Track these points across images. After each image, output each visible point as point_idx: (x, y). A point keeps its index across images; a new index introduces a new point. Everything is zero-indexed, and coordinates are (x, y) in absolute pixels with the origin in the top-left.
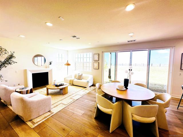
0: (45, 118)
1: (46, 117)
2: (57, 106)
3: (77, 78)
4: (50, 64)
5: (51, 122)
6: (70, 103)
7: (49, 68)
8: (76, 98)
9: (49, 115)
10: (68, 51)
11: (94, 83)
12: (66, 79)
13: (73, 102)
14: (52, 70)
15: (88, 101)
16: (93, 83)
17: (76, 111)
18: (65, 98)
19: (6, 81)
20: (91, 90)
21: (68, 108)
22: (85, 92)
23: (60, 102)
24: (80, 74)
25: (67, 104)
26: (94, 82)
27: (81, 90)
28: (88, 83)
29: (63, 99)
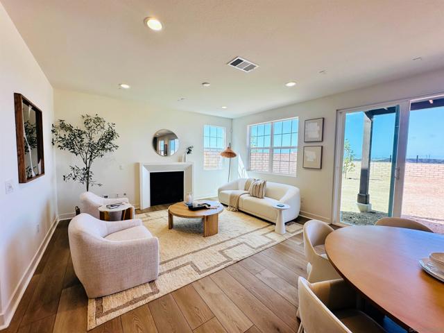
0: (131, 303)
1: (135, 301)
2: (177, 268)
3: (251, 192)
4: (188, 153)
5: (137, 326)
6: (213, 268)
7: (185, 161)
8: (236, 255)
9: (145, 297)
10: (232, 119)
11: (305, 214)
12: (222, 192)
13: (223, 266)
14: (191, 166)
15: (275, 276)
16: (300, 213)
17: (222, 307)
18: (206, 246)
19: (100, 185)
20: (292, 235)
21: (203, 288)
22: (267, 241)
23: (190, 258)
24: (259, 183)
25: (204, 271)
26: (301, 209)
27: (258, 229)
28: (281, 210)
29: (201, 250)
